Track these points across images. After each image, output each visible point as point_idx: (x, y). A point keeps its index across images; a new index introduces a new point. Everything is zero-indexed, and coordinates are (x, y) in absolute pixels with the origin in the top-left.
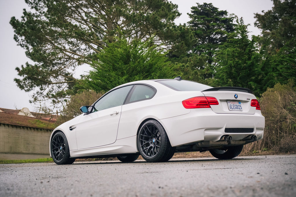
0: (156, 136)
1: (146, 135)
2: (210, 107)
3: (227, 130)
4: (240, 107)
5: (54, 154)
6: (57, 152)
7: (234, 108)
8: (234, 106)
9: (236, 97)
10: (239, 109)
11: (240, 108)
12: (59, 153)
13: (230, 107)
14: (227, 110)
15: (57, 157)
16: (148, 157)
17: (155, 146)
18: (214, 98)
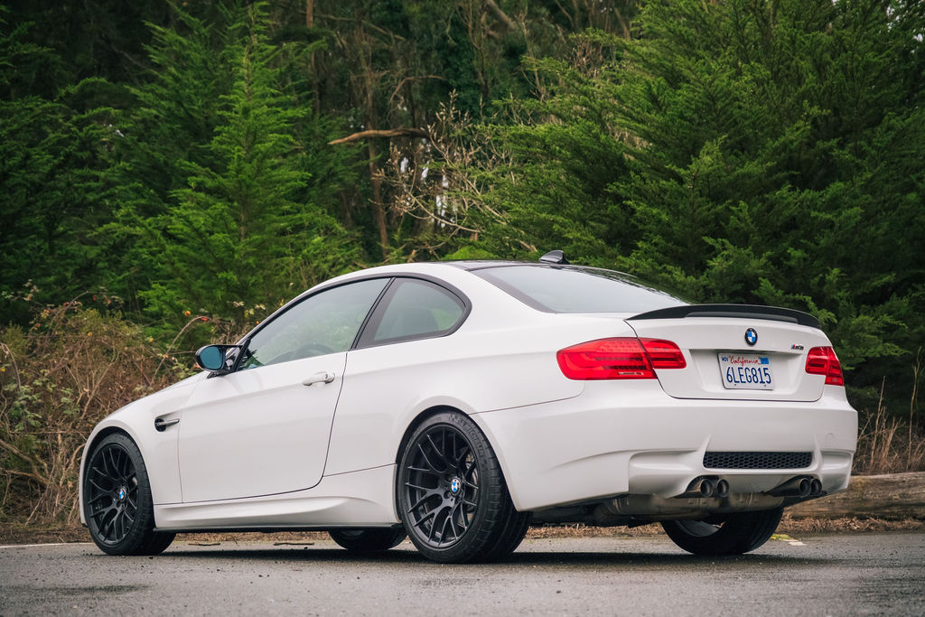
0: (461, 470)
1: (426, 466)
2: (655, 376)
3: (712, 459)
4: (766, 374)
5: (96, 517)
6: (107, 510)
7: (744, 379)
8: (742, 372)
9: (750, 339)
10: (762, 382)
11: (766, 379)
12: (114, 512)
13: (728, 375)
14: (716, 389)
15: (107, 528)
16: (436, 544)
17: (459, 506)
18: (673, 345)
